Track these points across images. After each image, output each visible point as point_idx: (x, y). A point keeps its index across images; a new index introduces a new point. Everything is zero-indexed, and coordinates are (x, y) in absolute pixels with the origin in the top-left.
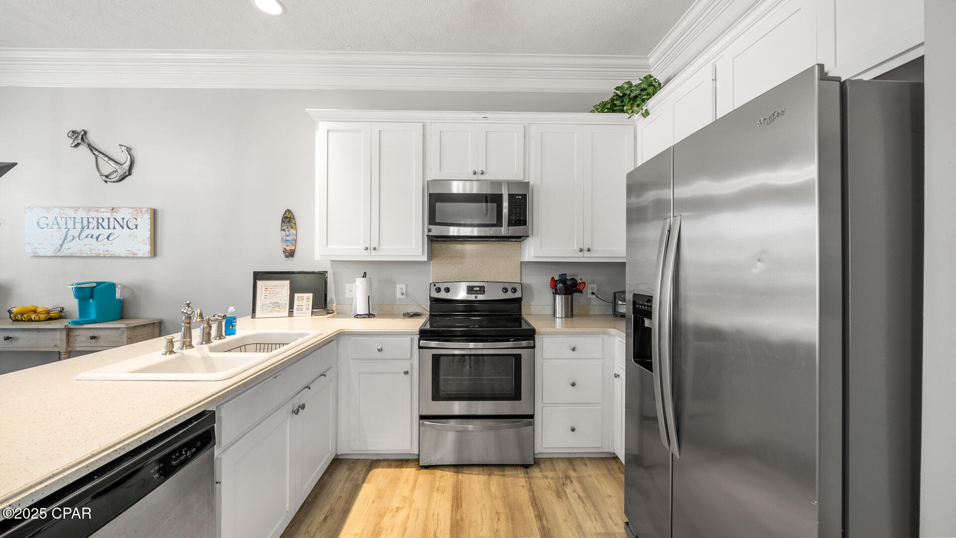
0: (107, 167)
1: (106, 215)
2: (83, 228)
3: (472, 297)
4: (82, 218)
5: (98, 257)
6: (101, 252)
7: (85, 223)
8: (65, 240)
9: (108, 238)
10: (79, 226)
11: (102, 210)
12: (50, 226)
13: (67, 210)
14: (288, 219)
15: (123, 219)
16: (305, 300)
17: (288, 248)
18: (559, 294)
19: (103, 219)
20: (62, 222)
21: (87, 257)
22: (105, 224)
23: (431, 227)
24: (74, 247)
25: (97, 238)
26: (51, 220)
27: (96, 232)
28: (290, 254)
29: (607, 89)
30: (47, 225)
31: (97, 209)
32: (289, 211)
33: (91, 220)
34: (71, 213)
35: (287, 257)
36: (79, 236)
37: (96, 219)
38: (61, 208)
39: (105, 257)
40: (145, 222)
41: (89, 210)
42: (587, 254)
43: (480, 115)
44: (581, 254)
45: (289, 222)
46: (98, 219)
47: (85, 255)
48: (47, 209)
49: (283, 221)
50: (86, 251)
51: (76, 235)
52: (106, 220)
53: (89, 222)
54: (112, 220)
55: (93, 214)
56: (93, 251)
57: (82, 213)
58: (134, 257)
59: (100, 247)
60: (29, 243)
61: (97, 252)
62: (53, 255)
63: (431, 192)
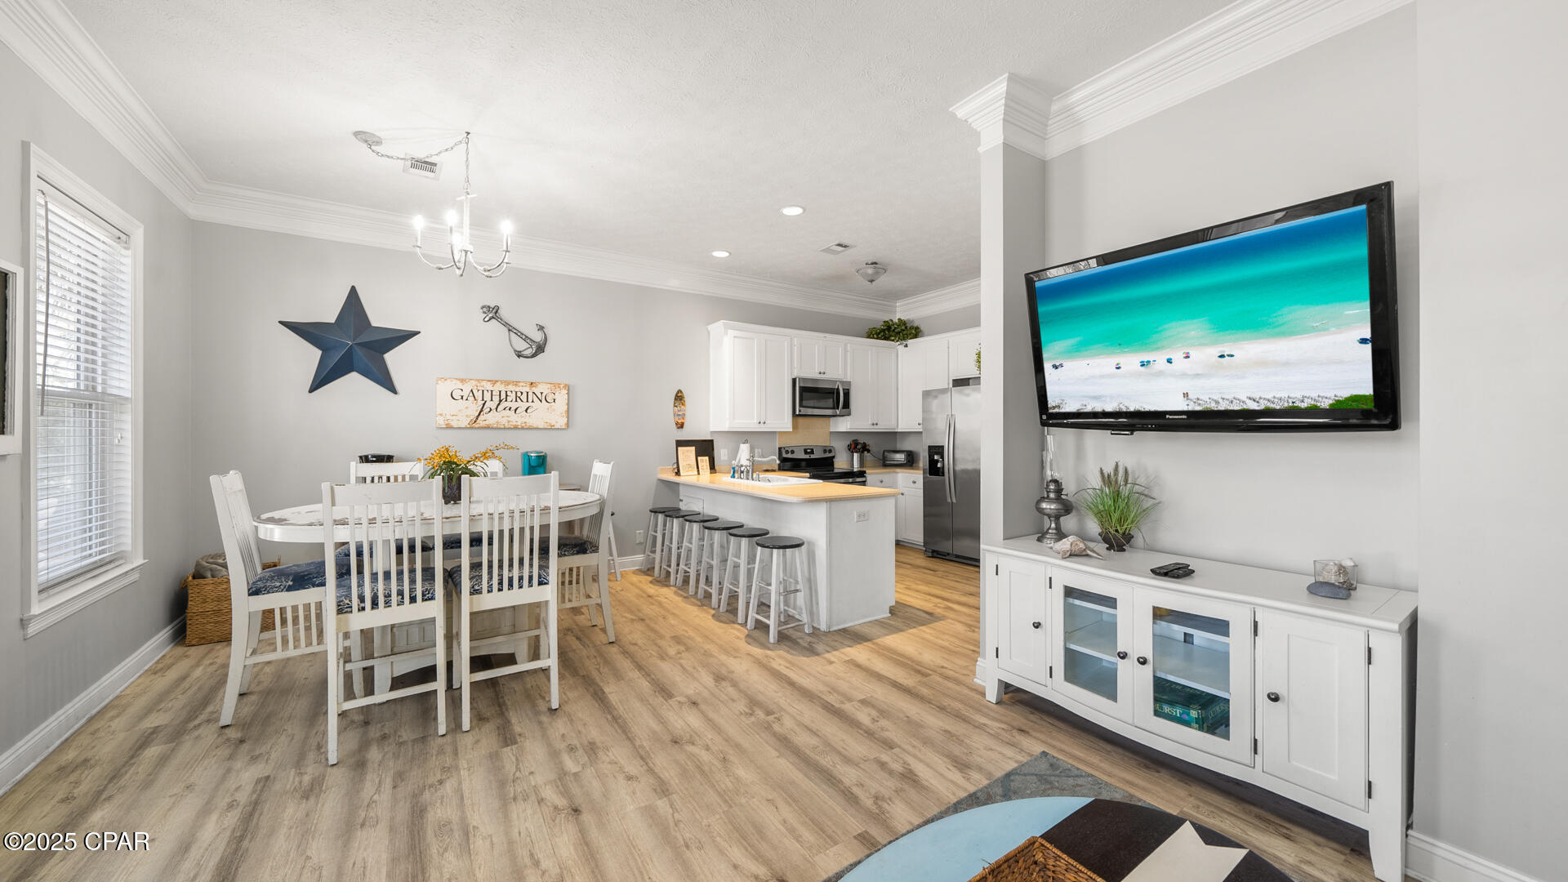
0: (521, 345)
1: (525, 390)
2: (500, 401)
3: (807, 457)
4: (500, 392)
5: (516, 428)
6: (519, 424)
7: (503, 396)
8: (481, 411)
9: (526, 411)
10: (496, 399)
11: (521, 384)
12: (465, 398)
13: (484, 383)
14: (679, 398)
15: (542, 393)
16: (704, 461)
17: (679, 421)
18: (856, 452)
19: (522, 393)
20: (479, 395)
21: (505, 428)
22: (524, 397)
23: (801, 409)
24: (490, 419)
25: (516, 410)
26: (466, 393)
27: (514, 405)
28: (681, 426)
29: (879, 317)
30: (462, 397)
31: (516, 383)
32: (680, 391)
33: (509, 393)
34: (489, 386)
35: (678, 428)
36: (496, 409)
37: (514, 393)
38: (478, 381)
39: (523, 428)
40: (562, 396)
41: (507, 383)
42: (875, 427)
43: (822, 335)
44: (872, 427)
45: (681, 400)
46: (516, 392)
47: (502, 427)
48: (462, 381)
49: (676, 399)
50: (504, 421)
51: (494, 407)
52: (525, 394)
53: (507, 396)
54: (530, 394)
55: (511, 388)
56: (511, 423)
57: (499, 387)
58: (552, 428)
59: (517, 419)
60: (441, 415)
61: (515, 423)
62: (468, 426)
63: (802, 385)
